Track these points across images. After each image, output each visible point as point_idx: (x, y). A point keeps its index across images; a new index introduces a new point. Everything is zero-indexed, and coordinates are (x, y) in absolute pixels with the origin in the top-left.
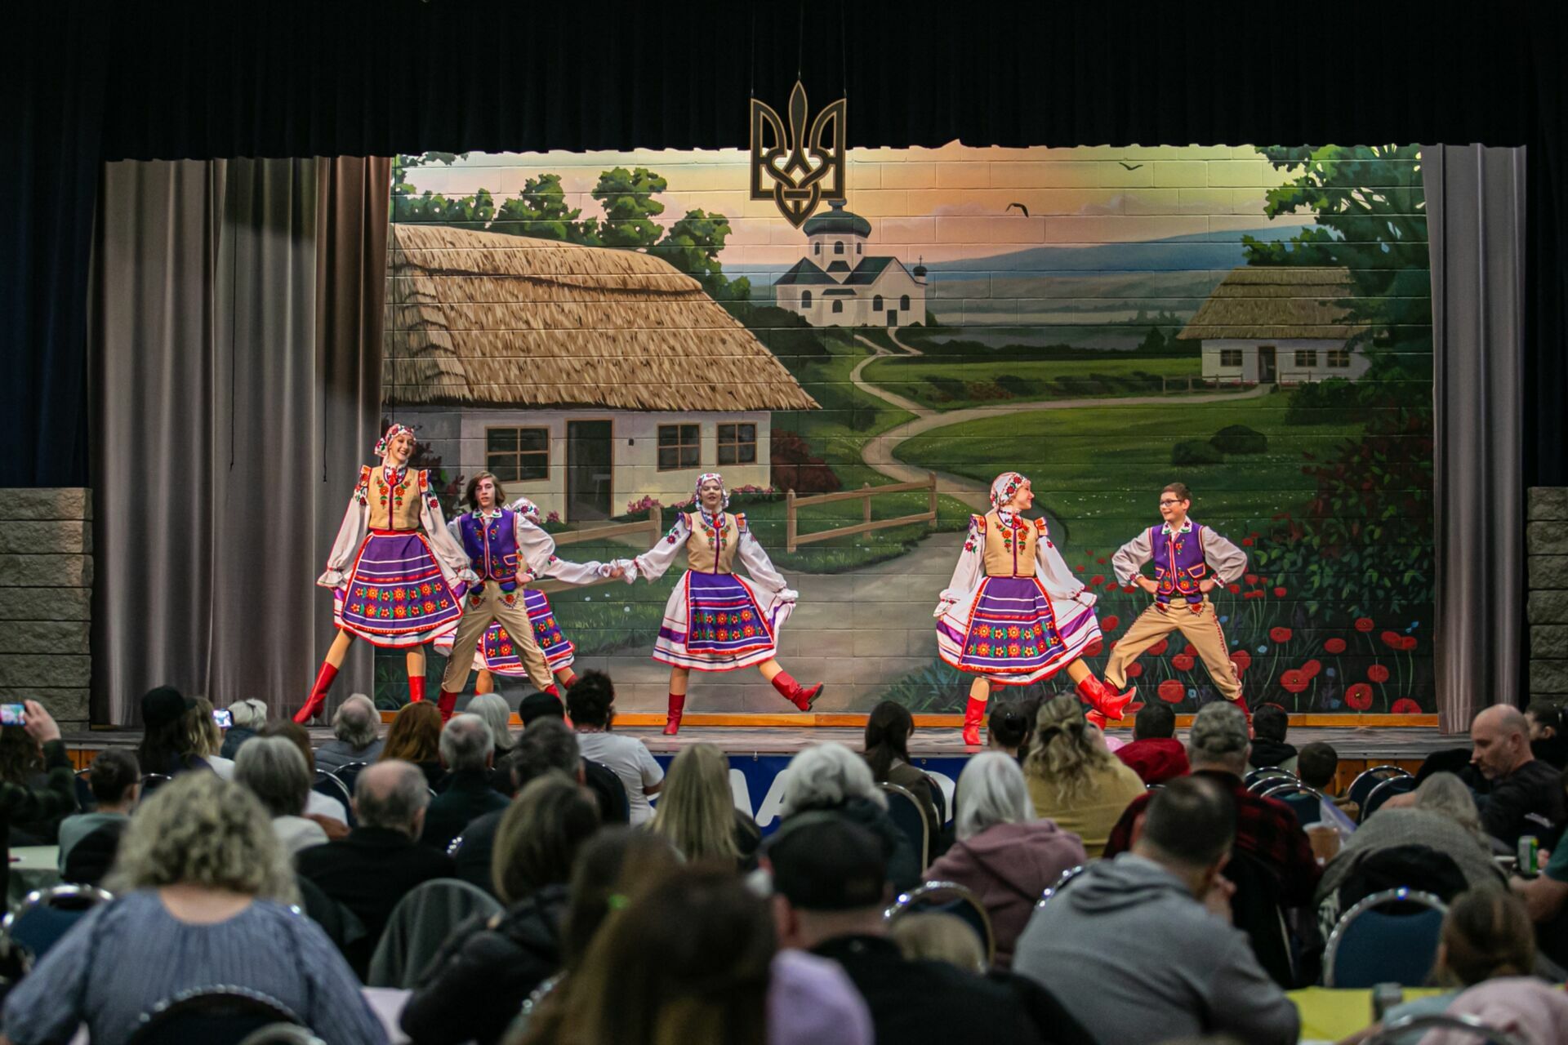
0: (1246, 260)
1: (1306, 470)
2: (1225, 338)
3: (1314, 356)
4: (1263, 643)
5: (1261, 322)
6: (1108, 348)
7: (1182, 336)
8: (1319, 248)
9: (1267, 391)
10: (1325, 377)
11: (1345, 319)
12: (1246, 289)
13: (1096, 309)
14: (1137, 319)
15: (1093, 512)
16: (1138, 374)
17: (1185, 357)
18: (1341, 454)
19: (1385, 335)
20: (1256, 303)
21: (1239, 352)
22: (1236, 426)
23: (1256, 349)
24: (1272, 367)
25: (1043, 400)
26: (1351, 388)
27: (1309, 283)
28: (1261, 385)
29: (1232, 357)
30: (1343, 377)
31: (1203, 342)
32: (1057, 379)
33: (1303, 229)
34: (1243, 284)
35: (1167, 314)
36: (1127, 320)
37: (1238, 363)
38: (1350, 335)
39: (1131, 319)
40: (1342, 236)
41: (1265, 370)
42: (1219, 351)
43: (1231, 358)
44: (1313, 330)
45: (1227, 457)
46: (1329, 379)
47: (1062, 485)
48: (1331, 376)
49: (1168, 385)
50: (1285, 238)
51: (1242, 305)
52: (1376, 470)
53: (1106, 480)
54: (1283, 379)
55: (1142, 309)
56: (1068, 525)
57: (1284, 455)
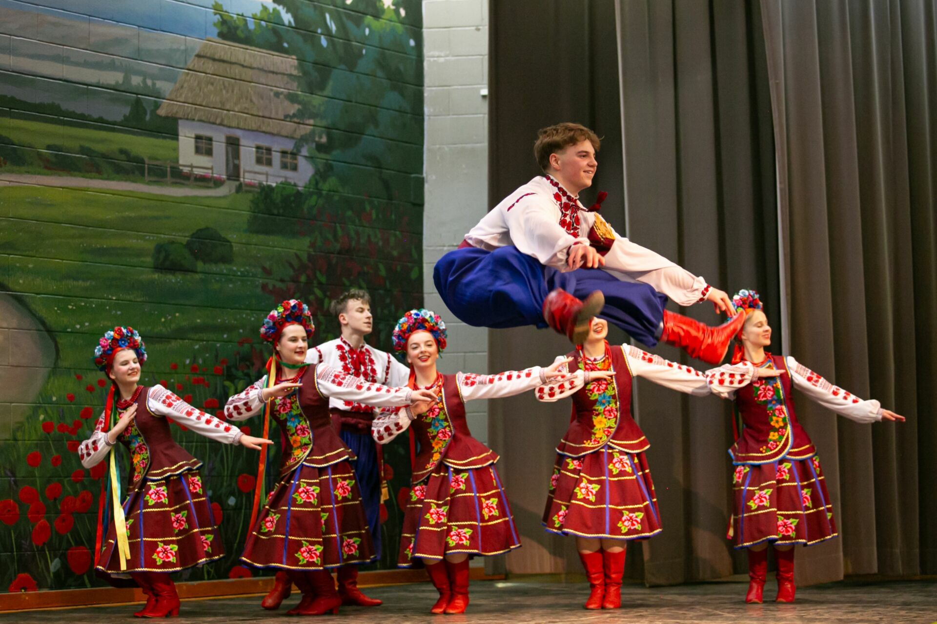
0: (216, 31)
1: (264, 287)
2: (200, 120)
3: (270, 154)
4: (232, 493)
5: (228, 107)
6: (96, 116)
7: (162, 112)
8: (275, 31)
9: (233, 191)
10: (280, 180)
11: (294, 115)
12: (217, 65)
13: (87, 64)
14: (124, 82)
15: (82, 325)
16: (122, 152)
17: (165, 138)
18: (291, 272)
19: (324, 140)
20: (224, 84)
21: (210, 139)
22: (207, 228)
23: (223, 139)
24: (236, 162)
25: (35, 173)
26: (299, 193)
27: (266, 69)
28: (228, 182)
29: (203, 144)
30: (292, 183)
31: (180, 122)
32: (49, 147)
33: (263, 6)
34: (214, 60)
35: (149, 82)
36: (112, 82)
37: (209, 152)
38: (298, 135)
39: (117, 82)
40: (292, 20)
41: (231, 166)
42: (193, 136)
43: (204, 146)
44: (269, 124)
45: (200, 265)
46: (281, 183)
47: (53, 286)
48: (283, 180)
49: (149, 169)
50: (248, 13)
51: (212, 84)
52: (318, 292)
53: (94, 283)
54: (247, 178)
55: (128, 72)
56: (58, 340)
57: (247, 268)
